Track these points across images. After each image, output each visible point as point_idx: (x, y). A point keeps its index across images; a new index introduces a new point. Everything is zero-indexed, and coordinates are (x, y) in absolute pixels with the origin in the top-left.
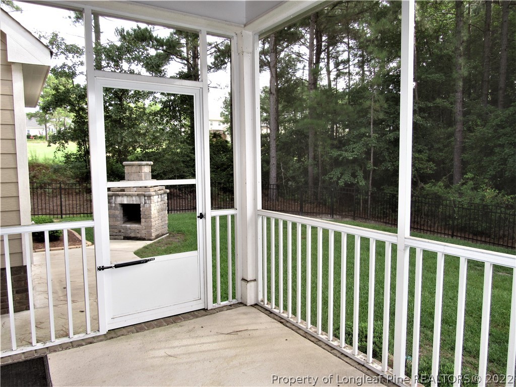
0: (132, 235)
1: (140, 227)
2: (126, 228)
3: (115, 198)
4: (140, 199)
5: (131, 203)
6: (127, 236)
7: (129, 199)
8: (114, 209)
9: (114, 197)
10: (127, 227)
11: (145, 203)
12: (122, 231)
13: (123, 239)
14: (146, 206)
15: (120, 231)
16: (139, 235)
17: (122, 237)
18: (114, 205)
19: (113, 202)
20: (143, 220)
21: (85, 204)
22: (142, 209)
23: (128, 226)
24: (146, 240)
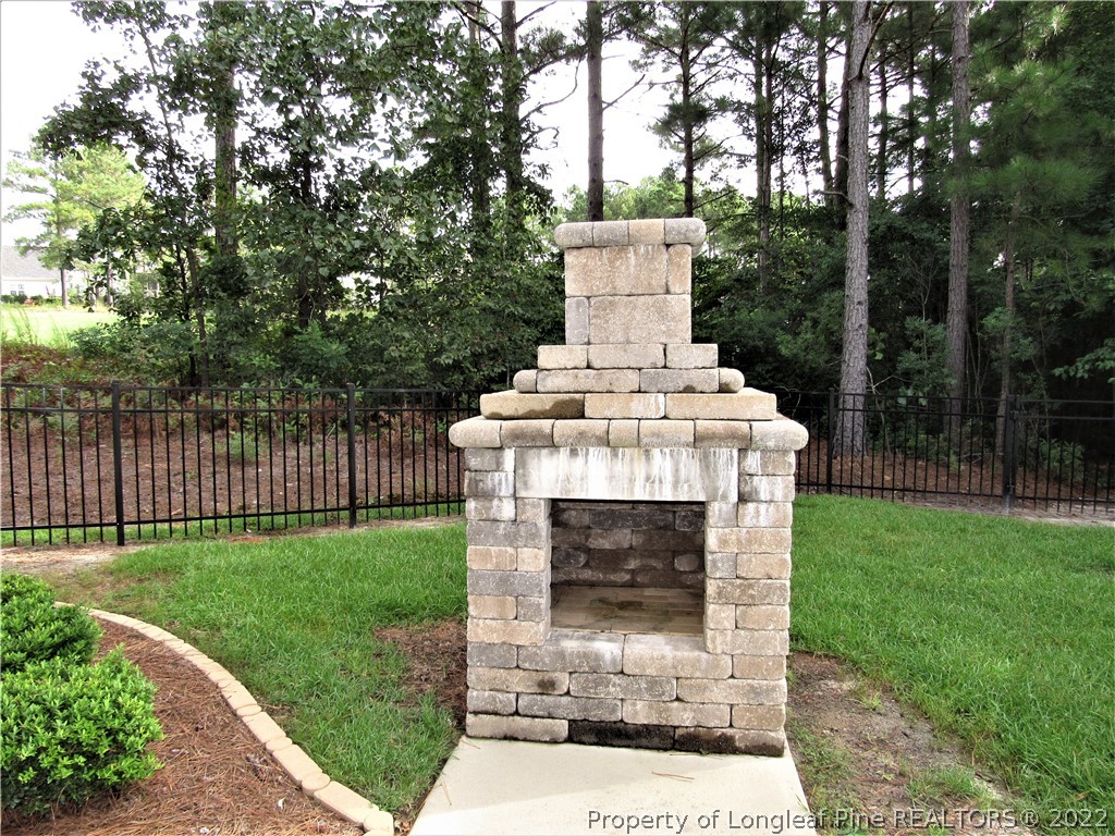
0: (637, 713)
1: (695, 663)
2: (593, 669)
3: (520, 463)
4: (706, 464)
5: (640, 494)
6: (596, 715)
7: (621, 467)
8: (511, 539)
9: (509, 456)
10: (598, 657)
11: (743, 499)
12: (564, 681)
13: (570, 740)
14: (748, 521)
15: (546, 687)
16: (683, 718)
17: (562, 728)
18: (507, 510)
19: (506, 491)
20: (718, 614)
21: (207, 471)
22: (723, 542)
23: (606, 647)
24: (735, 751)
